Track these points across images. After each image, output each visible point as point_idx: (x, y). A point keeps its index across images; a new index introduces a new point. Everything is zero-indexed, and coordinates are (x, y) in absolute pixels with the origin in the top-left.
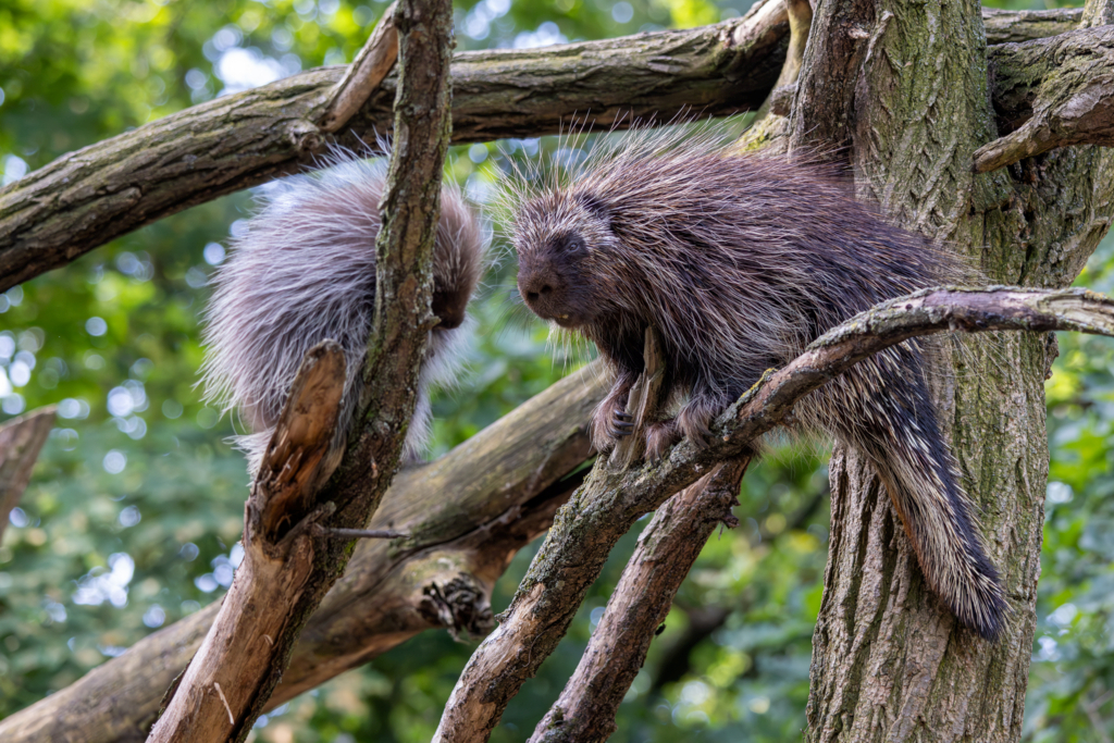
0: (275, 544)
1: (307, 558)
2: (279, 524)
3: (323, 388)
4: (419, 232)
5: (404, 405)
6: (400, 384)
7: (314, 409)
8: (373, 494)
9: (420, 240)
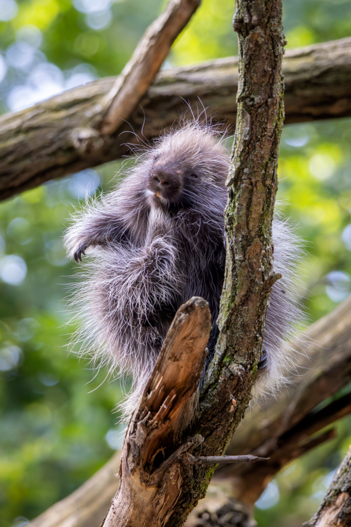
0: (151, 473)
1: (176, 484)
2: (154, 456)
3: (192, 338)
4: (262, 202)
5: (255, 349)
6: (251, 331)
7: (184, 356)
8: (230, 426)
9: (263, 210)
